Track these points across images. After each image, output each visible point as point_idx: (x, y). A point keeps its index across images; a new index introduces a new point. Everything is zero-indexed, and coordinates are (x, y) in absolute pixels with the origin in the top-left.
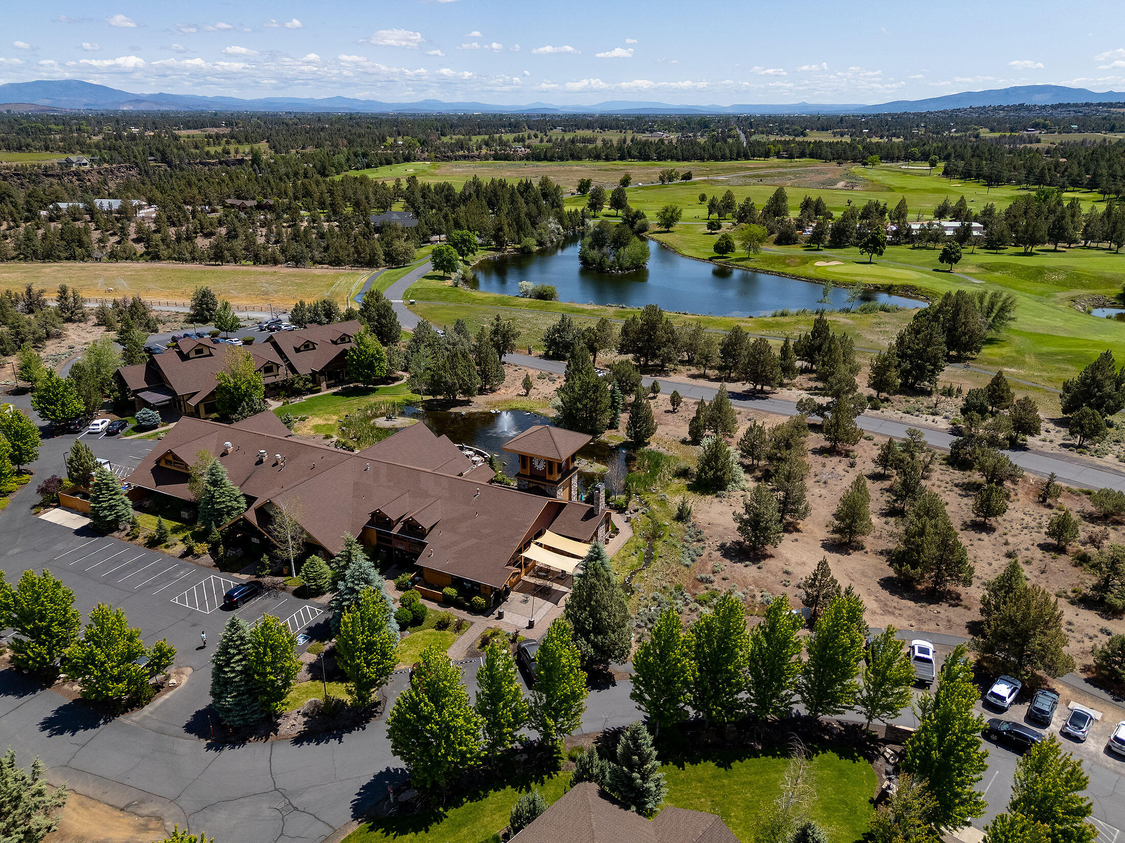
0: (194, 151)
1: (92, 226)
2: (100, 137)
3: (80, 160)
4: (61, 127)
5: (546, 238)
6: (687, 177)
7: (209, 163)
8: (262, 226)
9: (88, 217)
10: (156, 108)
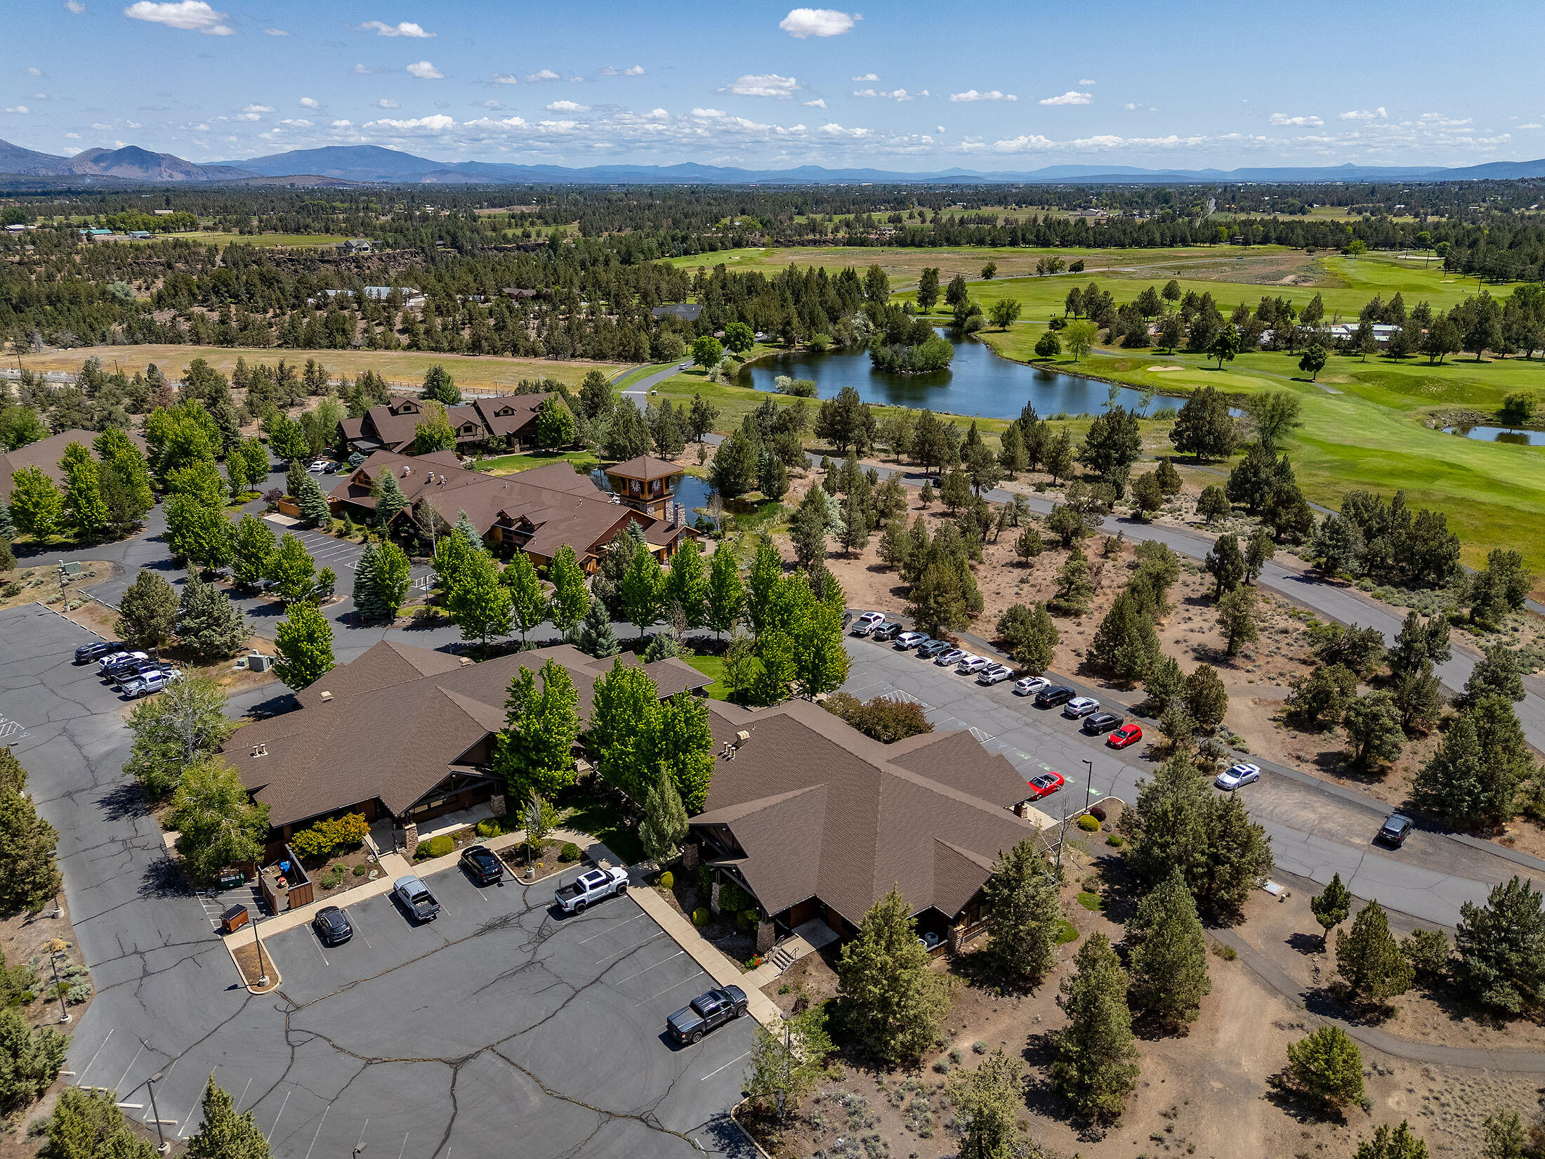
0: (489, 234)
1: (359, 315)
2: (389, 217)
3: (362, 244)
4: (346, 205)
5: (845, 334)
6: (1077, 267)
7: (505, 249)
8: (535, 318)
9: (355, 306)
10: (463, 180)
